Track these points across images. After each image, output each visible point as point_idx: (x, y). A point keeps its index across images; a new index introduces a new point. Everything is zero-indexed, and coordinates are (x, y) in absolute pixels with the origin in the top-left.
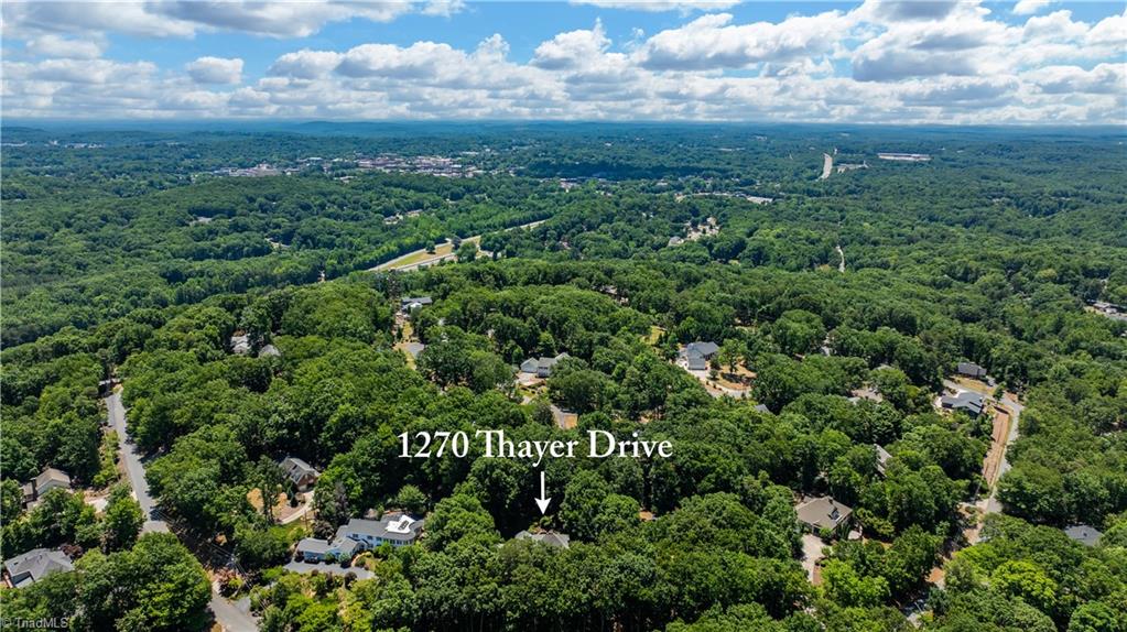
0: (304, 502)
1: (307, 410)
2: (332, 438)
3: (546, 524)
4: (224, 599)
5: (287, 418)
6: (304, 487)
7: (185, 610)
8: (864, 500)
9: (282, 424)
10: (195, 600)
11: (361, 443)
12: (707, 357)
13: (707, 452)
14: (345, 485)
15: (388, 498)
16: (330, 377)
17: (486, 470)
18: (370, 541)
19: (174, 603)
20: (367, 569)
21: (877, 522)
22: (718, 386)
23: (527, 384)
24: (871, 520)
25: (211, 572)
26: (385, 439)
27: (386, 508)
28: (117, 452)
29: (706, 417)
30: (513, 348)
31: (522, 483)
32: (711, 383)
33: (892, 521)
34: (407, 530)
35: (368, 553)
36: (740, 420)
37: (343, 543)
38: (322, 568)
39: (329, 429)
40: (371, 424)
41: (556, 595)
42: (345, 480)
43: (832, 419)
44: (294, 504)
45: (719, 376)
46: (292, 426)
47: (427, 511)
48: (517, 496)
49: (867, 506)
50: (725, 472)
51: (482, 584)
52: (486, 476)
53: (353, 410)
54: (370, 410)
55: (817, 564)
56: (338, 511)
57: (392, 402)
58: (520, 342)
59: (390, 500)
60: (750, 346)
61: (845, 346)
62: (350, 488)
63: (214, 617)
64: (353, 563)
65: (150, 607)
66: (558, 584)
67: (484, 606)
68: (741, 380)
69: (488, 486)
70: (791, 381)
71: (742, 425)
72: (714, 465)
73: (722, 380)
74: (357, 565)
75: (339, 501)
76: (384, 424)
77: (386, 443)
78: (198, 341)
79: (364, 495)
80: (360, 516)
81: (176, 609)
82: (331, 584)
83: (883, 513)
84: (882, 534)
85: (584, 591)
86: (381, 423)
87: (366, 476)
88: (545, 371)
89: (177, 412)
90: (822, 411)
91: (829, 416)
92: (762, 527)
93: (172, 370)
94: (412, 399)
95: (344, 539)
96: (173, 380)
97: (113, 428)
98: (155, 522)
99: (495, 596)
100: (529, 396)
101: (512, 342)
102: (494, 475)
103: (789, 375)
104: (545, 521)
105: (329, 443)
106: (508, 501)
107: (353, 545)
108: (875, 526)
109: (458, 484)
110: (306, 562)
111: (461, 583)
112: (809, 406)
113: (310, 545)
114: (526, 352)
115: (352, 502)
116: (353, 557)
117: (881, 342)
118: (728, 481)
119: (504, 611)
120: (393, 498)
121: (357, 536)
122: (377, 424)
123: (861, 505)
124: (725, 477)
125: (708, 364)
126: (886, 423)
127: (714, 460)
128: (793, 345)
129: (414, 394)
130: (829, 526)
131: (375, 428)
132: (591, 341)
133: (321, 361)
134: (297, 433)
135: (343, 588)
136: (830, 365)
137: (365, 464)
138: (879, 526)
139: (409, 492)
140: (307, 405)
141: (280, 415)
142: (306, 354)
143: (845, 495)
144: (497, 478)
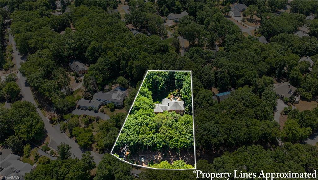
0: (81, 81)
1: (80, 43)
2: (90, 55)
3: (175, 94)
4: (51, 124)
5: (72, 46)
6: (81, 74)
7: (33, 135)
8: (302, 85)
9: (70, 49)
10: (37, 131)
11: (100, 60)
12: (241, 11)
13: (242, 68)
14: (95, 78)
15: (113, 80)
16: (88, 27)
17: (151, 75)
18: (106, 101)
19: (29, 132)
20: (105, 113)
21: (305, 94)
22: (245, 25)
23: (170, 25)
24: (304, 93)
25: (46, 111)
26: (110, 58)
27: (113, 84)
28: (12, 54)
29: (242, 48)
30: (164, 9)
31: (166, 79)
32: (243, 23)
33: (312, 93)
34: (120, 98)
35: (105, 106)
36: (256, 50)
37: (95, 103)
38: (87, 113)
39: (88, 51)
40: (105, 51)
41: (177, 141)
42: (95, 76)
43: (291, 46)
44: (77, 82)
45: (246, 20)
46: (74, 49)
47: (129, 86)
48: (163, 85)
49: (303, 88)
50: (249, 77)
51: (147, 135)
52: (151, 77)
53: (97, 44)
54: (104, 44)
55: (281, 114)
56: (93, 88)
57: (113, 41)
58: (167, 6)
59: (114, 81)
60: (259, 7)
61: (297, 7)
62: (97, 79)
63: (47, 133)
64: (99, 111)
65: (19, 134)
66: (178, 136)
67: (148, 143)
68: (254, 21)
69: (151, 82)
70: (275, 26)
71: (257, 52)
72: (245, 74)
73: (247, 22)
74: (101, 112)
75: (93, 84)
76: (110, 51)
77: (111, 60)
78: (40, 6)
79: (103, 81)
80: (102, 90)
81: (29, 134)
82: (91, 121)
83: (309, 90)
84: (308, 99)
85: (189, 139)
86: (109, 51)
87: (103, 73)
88: (177, 20)
89: (30, 41)
90: (288, 42)
91: (290, 44)
92: (263, 106)
93: (28, 21)
94: (121, 39)
95: (96, 100)
96: (28, 26)
97: (11, 43)
98: (26, 87)
99: (152, 139)
100: (170, 31)
101: (164, 6)
102: (154, 78)
103: (276, 23)
104: (175, 93)
105: (89, 57)
106: (160, 87)
107: (99, 103)
108: (305, 96)
109: (139, 81)
110: (81, 109)
111: (138, 133)
112: (283, 40)
113: (83, 102)
114: (170, 10)
115: (98, 84)
116: (99, 108)
117: (311, 5)
118: (250, 81)
119: (156, 145)
120: (115, 80)
121: (100, 99)
122: (107, 51)
123: (300, 87)
124: (249, 79)
125: (242, 14)
126: (313, 47)
127: (245, 72)
128: (276, 6)
129: (122, 37)
130: (288, 97)
131: (106, 53)
132: (196, 7)
133: (85, 19)
134: (77, 52)
135: (95, 122)
136: (291, 18)
137: (103, 69)
138: (307, 96)
139: (121, 79)
140: (80, 40)
141: (69, 45)
142: (80, 14)
143: (295, 82)
144: (155, 79)
